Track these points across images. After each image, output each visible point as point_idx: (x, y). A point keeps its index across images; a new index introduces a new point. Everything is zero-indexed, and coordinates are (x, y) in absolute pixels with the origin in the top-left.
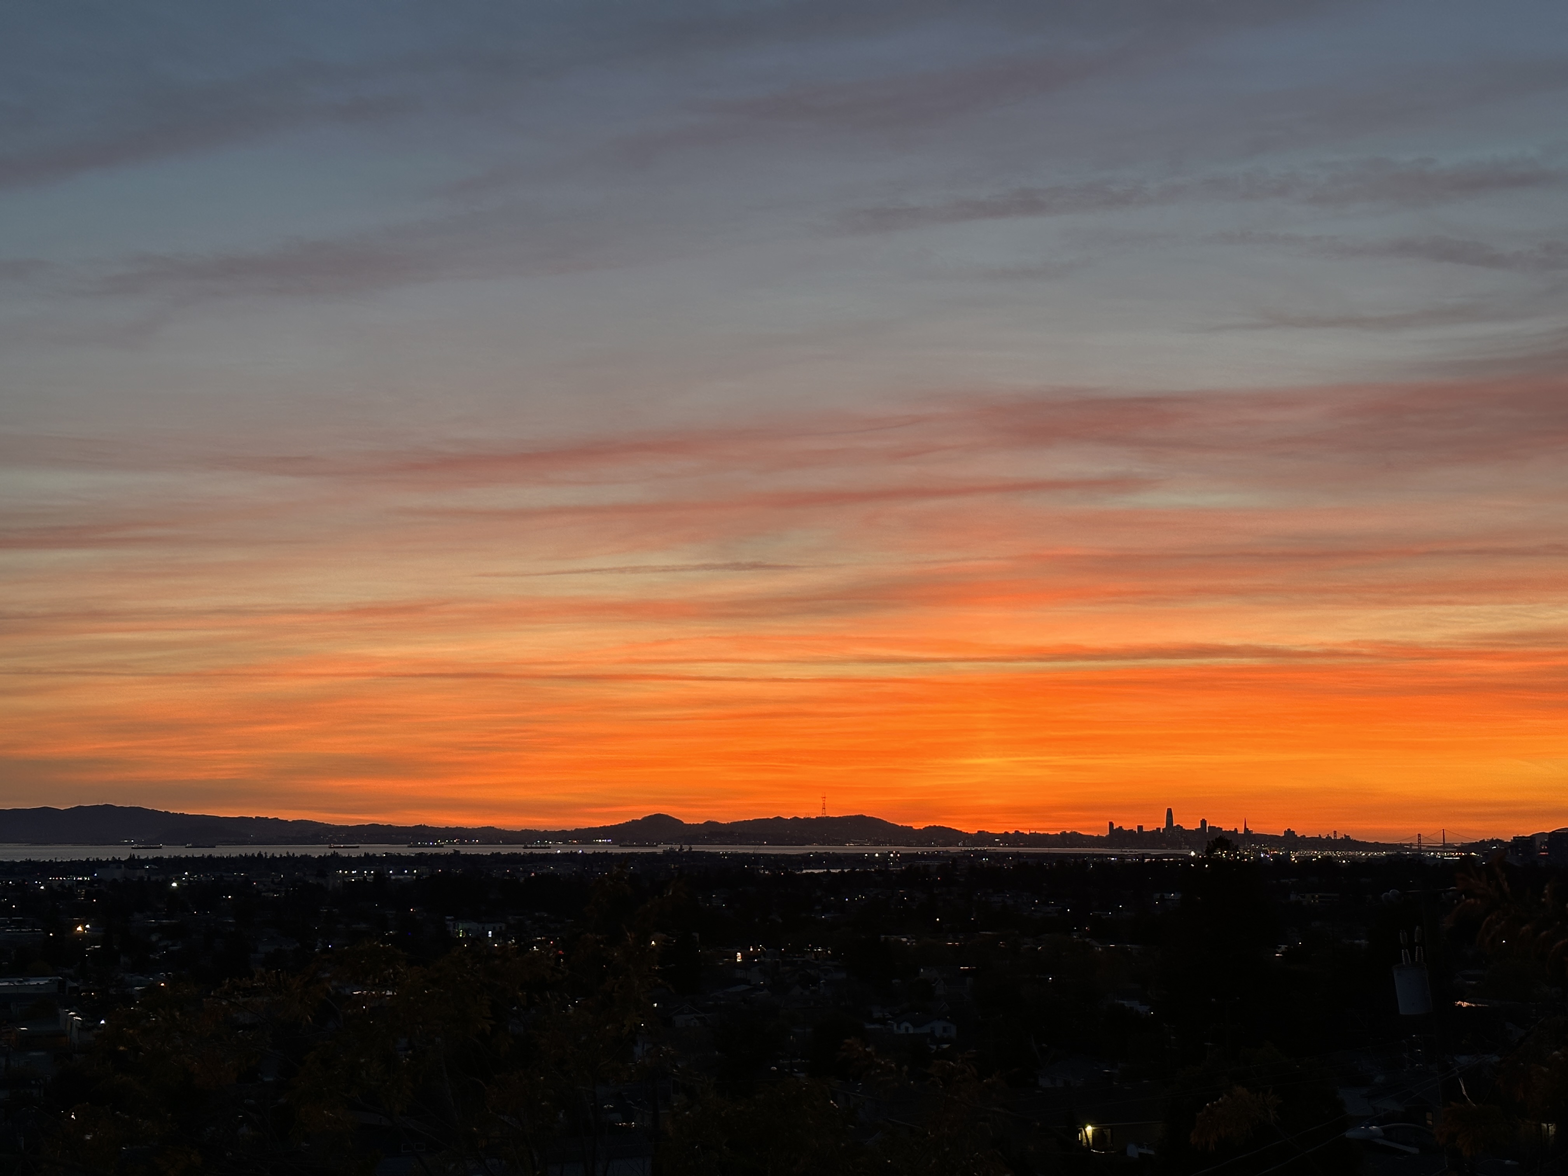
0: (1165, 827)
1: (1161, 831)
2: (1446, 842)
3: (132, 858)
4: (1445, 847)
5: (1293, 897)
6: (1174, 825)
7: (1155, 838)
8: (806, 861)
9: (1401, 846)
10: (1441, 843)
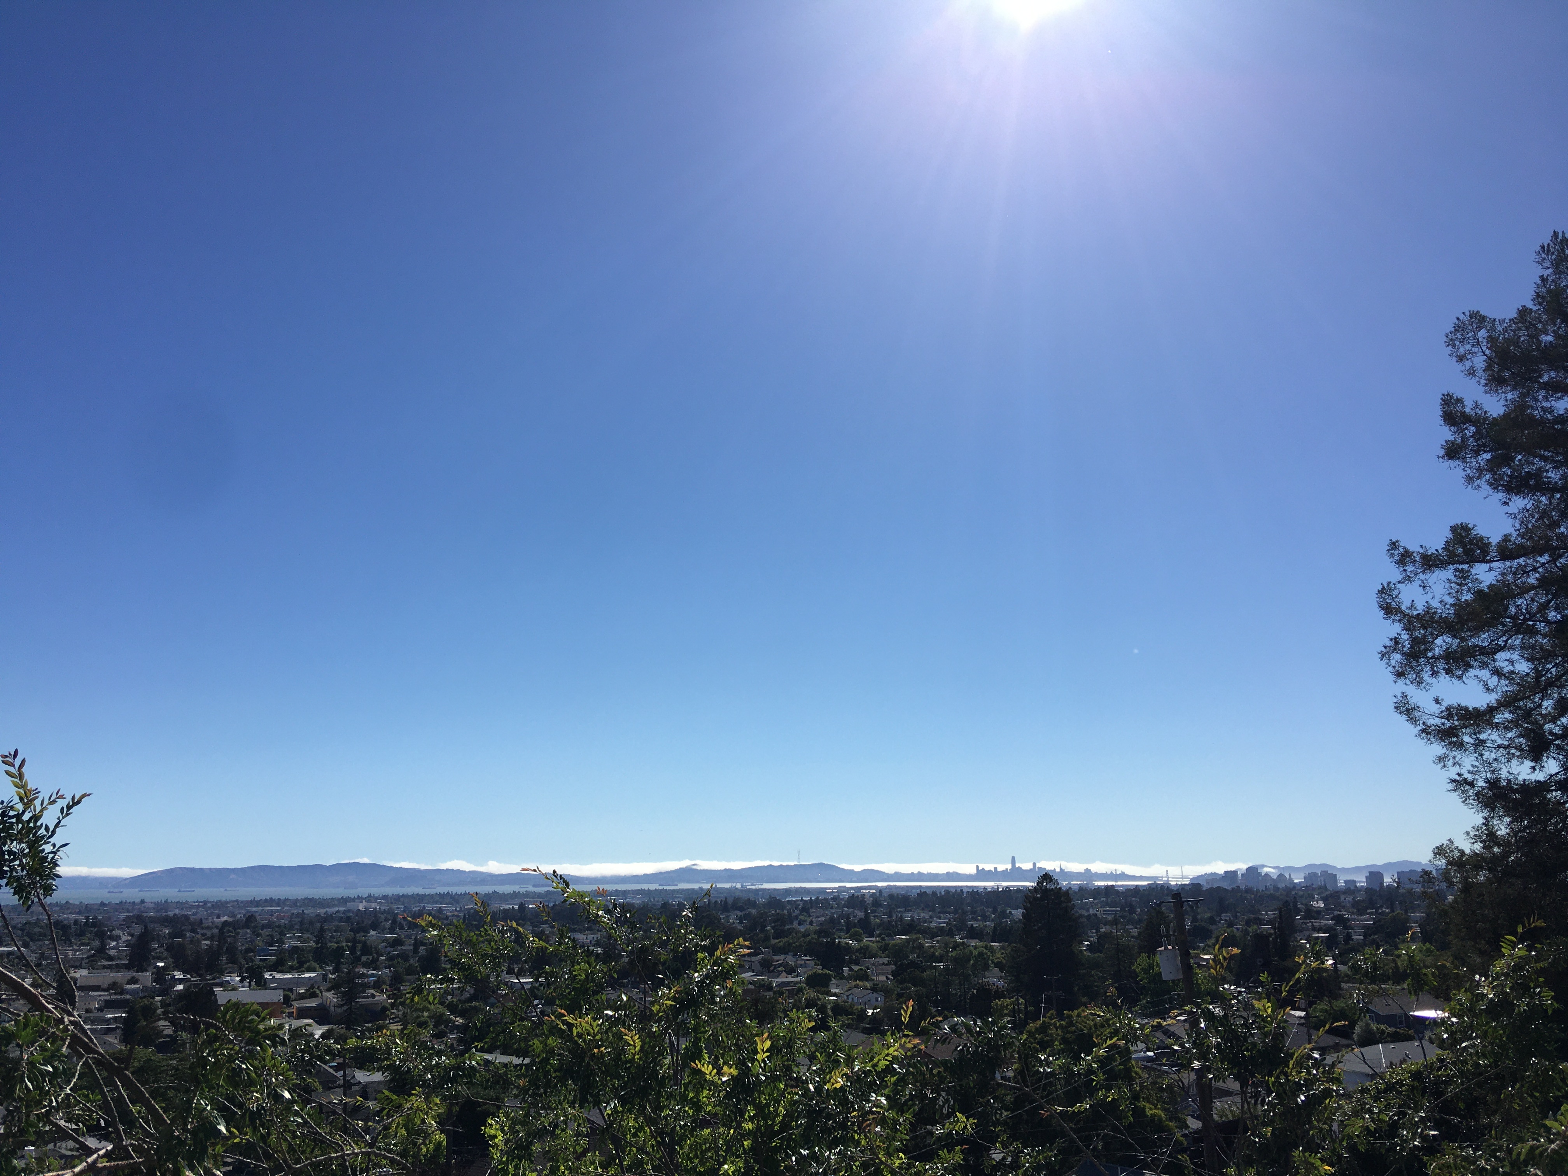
0: (1011, 868)
1: (1009, 871)
3: (370, 896)
5: (1091, 912)
7: (1005, 875)
8: (788, 892)
9: (1157, 877)
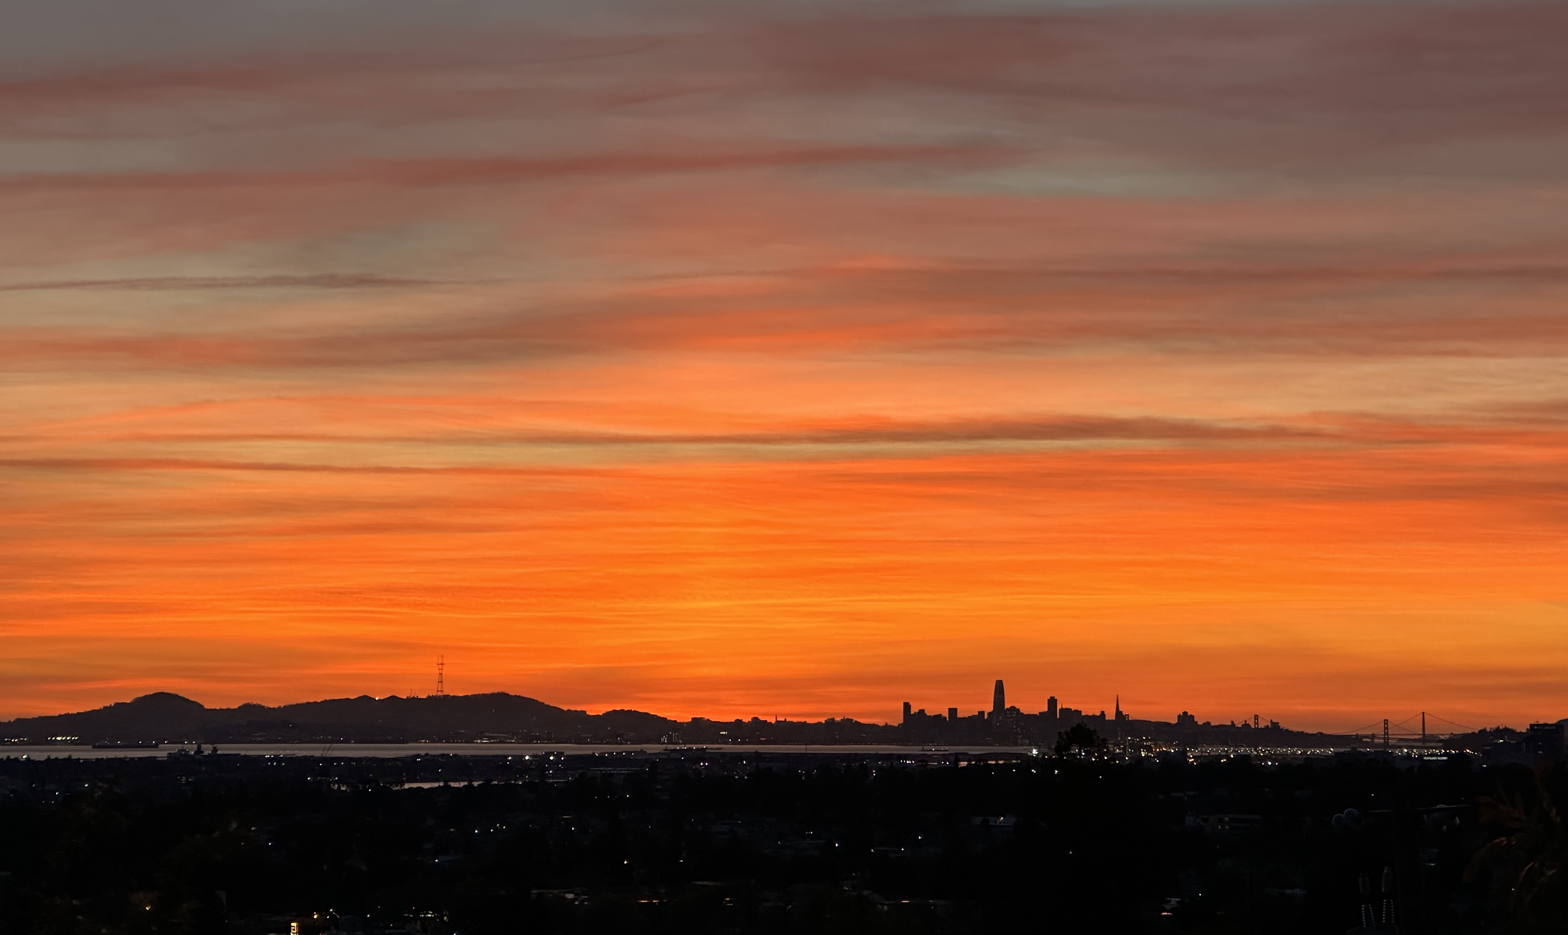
0: (991, 709)
2: (1426, 733)
4: (1427, 740)
6: (1007, 706)
7: (975, 727)
8: (409, 768)
9: (1358, 738)
10: (1420, 735)
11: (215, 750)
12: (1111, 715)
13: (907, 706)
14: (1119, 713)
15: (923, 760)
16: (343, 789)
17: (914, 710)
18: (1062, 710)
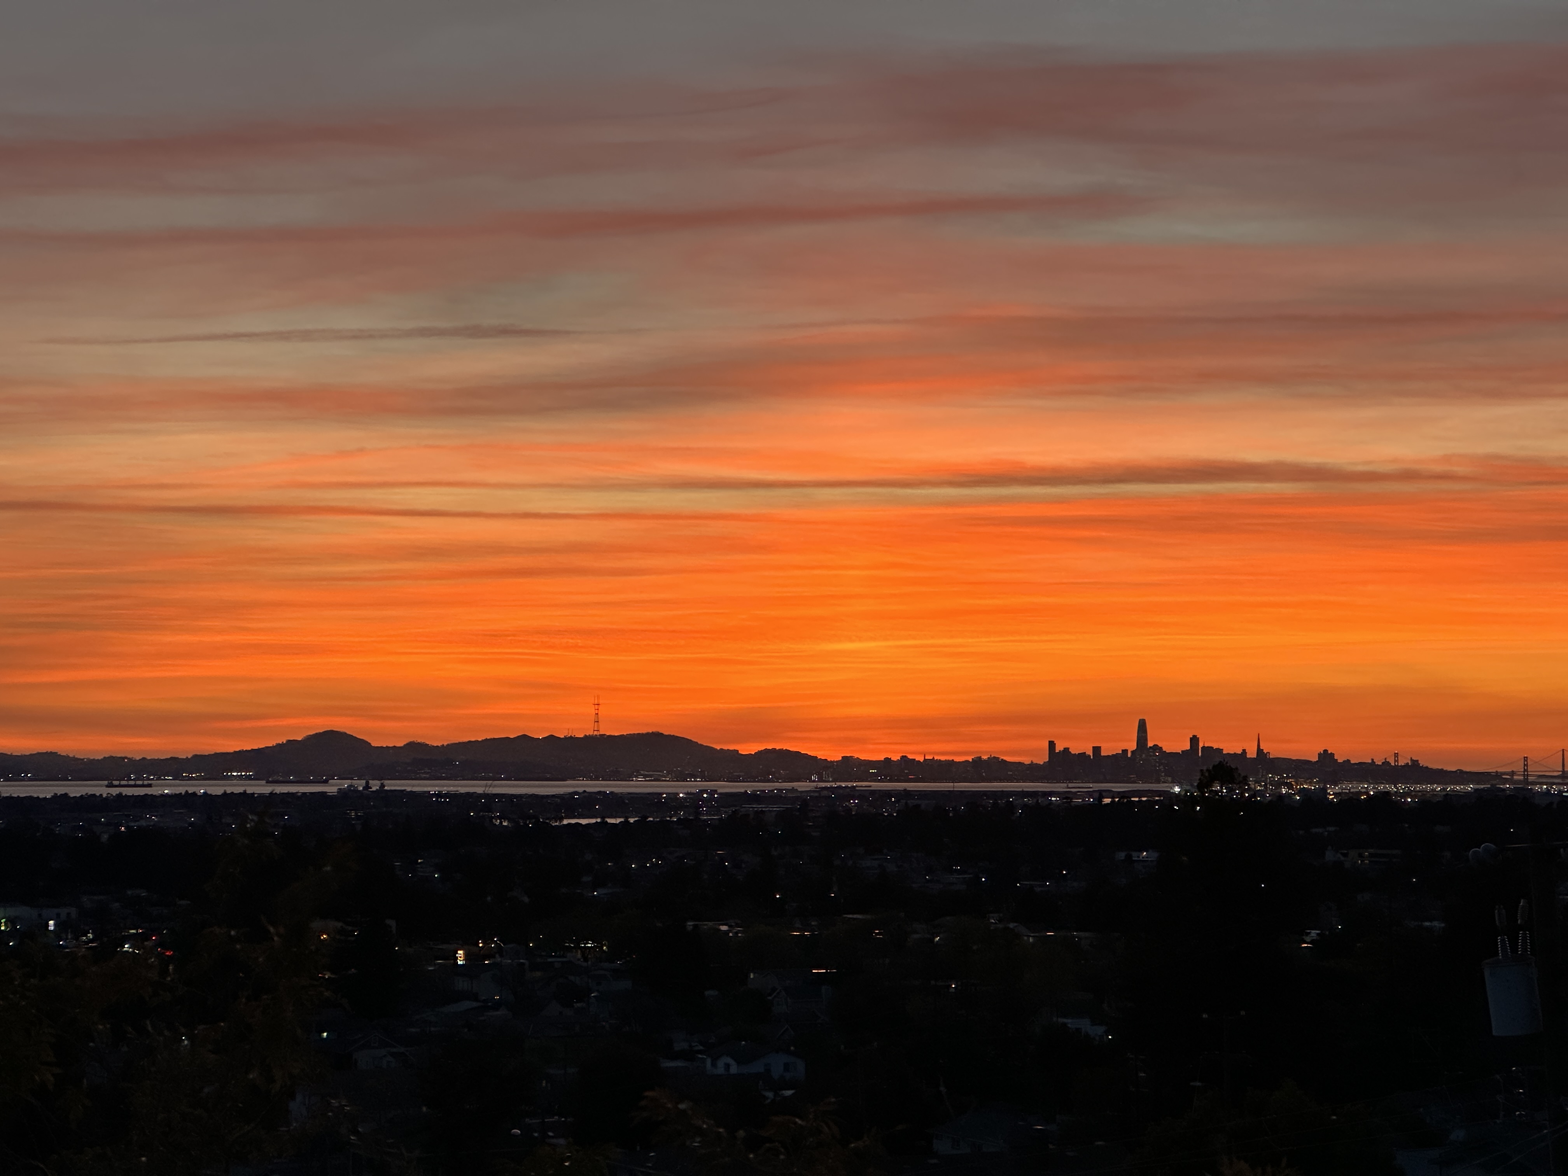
1: (1129, 755)
2: (1565, 770)
4: (1565, 776)
5: (1330, 856)
6: (1150, 744)
7: (1119, 765)
8: (567, 805)
9: (1498, 776)
10: (1559, 772)
11: (383, 786)
12: (1252, 754)
13: (1052, 744)
14: (1260, 751)
15: (1066, 796)
16: (505, 824)
17: (1059, 748)
18: (1203, 748)
